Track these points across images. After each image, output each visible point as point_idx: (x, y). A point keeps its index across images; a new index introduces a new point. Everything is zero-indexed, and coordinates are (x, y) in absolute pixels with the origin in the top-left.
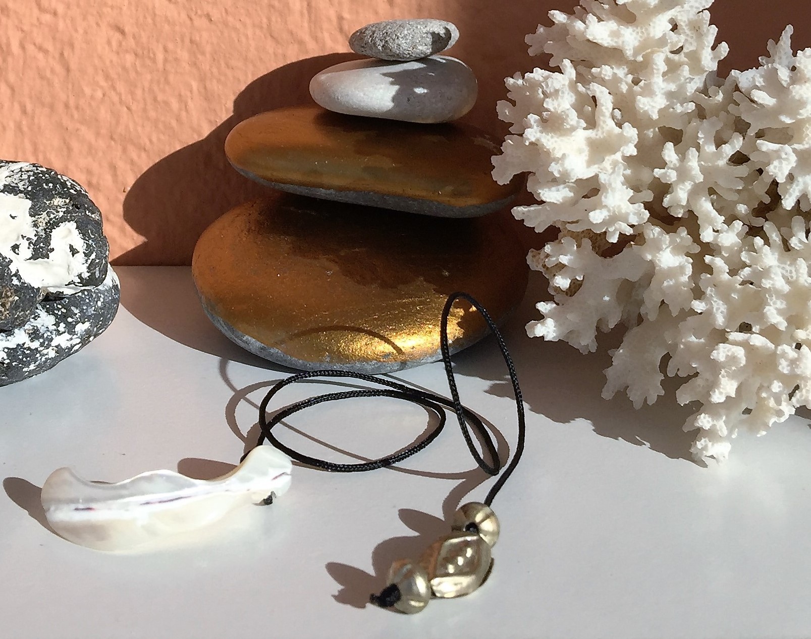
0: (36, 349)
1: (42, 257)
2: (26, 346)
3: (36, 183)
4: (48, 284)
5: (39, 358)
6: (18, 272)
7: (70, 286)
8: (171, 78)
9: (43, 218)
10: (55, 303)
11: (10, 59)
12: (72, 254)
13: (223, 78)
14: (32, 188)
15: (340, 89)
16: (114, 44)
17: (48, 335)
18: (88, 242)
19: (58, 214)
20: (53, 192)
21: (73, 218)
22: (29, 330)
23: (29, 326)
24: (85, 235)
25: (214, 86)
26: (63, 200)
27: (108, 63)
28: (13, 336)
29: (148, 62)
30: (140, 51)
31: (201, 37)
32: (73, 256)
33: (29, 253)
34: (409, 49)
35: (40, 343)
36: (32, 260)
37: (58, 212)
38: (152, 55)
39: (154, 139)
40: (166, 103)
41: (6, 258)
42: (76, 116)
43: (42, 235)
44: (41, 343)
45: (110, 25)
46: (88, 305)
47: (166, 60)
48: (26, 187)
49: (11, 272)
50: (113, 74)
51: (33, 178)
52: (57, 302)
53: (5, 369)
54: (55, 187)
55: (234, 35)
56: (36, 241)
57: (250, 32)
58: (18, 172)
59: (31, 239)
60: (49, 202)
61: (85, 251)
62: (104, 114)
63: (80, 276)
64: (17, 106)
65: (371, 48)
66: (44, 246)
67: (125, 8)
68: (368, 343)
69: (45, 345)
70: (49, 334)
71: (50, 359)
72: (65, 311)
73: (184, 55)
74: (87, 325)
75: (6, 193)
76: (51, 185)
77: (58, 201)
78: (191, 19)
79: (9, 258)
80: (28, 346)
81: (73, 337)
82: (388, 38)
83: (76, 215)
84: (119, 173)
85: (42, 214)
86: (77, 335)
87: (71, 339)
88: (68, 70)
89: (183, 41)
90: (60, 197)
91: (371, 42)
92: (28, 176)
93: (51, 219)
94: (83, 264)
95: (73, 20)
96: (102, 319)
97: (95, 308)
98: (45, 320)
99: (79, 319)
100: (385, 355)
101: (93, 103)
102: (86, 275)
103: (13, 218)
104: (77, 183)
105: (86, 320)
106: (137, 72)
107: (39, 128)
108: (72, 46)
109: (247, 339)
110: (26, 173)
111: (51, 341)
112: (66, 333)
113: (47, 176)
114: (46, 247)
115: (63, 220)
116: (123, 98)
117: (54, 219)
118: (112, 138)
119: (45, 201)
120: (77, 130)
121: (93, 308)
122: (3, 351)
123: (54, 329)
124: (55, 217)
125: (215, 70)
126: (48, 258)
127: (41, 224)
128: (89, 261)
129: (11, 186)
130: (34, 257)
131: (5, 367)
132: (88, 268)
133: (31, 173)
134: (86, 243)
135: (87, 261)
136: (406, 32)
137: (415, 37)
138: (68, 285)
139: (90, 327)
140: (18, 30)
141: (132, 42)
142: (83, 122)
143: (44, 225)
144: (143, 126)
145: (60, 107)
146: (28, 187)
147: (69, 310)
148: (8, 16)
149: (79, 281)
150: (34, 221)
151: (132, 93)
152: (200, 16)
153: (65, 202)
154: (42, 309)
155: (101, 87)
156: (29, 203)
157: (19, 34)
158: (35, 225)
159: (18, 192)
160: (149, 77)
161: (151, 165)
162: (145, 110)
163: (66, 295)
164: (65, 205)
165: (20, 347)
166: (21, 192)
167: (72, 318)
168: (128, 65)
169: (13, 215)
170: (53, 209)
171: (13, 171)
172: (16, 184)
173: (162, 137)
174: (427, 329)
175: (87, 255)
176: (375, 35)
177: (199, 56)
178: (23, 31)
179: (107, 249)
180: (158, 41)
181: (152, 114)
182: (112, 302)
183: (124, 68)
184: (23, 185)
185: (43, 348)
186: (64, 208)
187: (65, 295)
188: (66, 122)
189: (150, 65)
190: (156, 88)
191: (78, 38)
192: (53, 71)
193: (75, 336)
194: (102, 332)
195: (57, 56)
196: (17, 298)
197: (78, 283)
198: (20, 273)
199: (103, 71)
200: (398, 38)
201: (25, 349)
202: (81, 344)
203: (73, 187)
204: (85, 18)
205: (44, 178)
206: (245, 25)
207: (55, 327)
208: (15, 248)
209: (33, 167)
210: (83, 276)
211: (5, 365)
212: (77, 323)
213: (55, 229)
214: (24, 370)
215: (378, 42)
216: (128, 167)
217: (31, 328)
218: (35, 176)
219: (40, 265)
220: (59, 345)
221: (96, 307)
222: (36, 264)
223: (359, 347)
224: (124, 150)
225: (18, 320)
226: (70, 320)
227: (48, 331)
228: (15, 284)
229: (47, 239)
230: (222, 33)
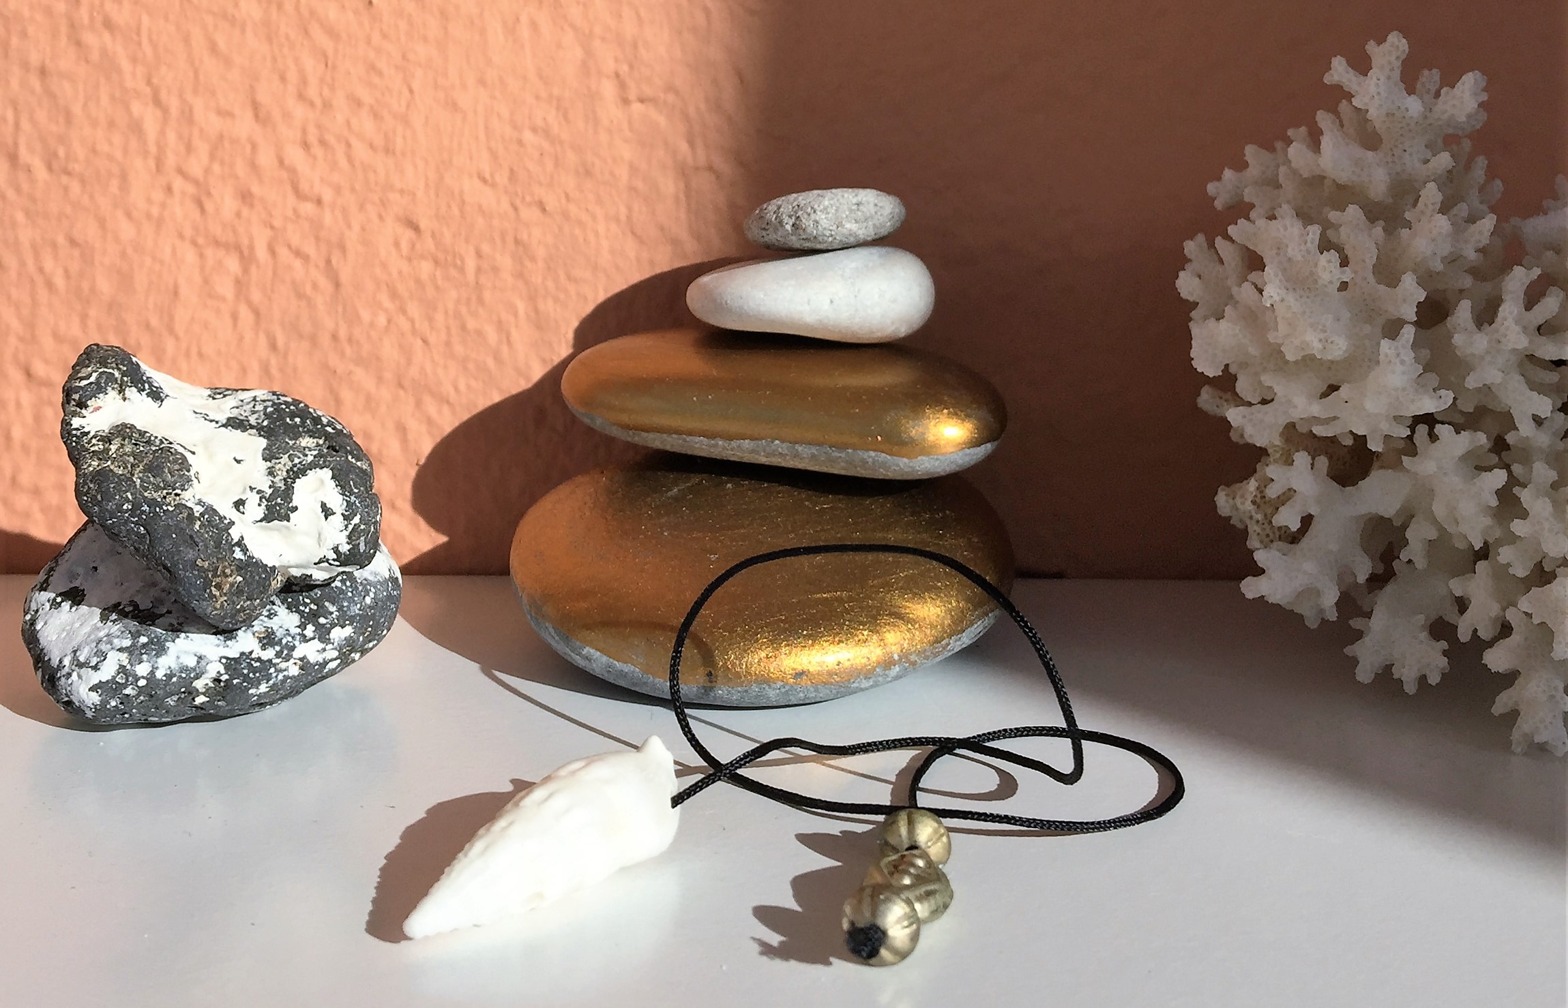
0: (270, 661)
1: (280, 519)
2: (253, 656)
3: (275, 416)
4: (289, 561)
5: (274, 675)
6: (243, 539)
7: (322, 565)
8: (487, 295)
9: (284, 464)
10: (302, 595)
11: (253, 269)
12: (325, 516)
13: (562, 296)
14: (270, 423)
15: (729, 289)
16: (404, 246)
17: (288, 641)
18: (349, 499)
19: (305, 458)
20: (301, 429)
21: (327, 463)
22: (260, 633)
23: (261, 627)
24: (345, 488)
25: (547, 306)
26: (315, 440)
27: (395, 275)
28: (235, 640)
29: (453, 272)
30: (441, 256)
31: (530, 235)
32: (326, 519)
33: (260, 512)
34: (831, 228)
35: (275, 653)
36: (264, 523)
37: (307, 455)
38: (459, 262)
39: (462, 387)
40: (479, 333)
41: (225, 518)
42: (348, 351)
43: (280, 487)
44: (277, 651)
45: (398, 219)
46: (351, 600)
47: (479, 270)
48: (260, 421)
49: (232, 539)
50: (401, 288)
51: (272, 409)
52: (304, 594)
53: (221, 690)
54: (303, 422)
55: (577, 231)
56: (270, 495)
57: (601, 228)
58: (250, 402)
59: (263, 492)
60: (293, 442)
61: (344, 512)
62: (389, 351)
63: (336, 550)
64: (263, 341)
65: (776, 230)
66: (283, 502)
67: (420, 194)
68: (770, 654)
69: (283, 656)
70: (290, 639)
71: (290, 678)
72: (315, 607)
73: (505, 262)
74: (348, 631)
75: (230, 428)
76: (298, 420)
77: (307, 441)
78: (516, 209)
79: (230, 519)
80: (257, 656)
81: (327, 648)
82: (800, 213)
83: (331, 459)
84: (410, 437)
85: (282, 458)
86: (333, 644)
87: (324, 650)
88: (337, 285)
89: (503, 240)
90: (310, 436)
91: (776, 219)
92: (265, 406)
93: (295, 466)
94: (342, 531)
95: (344, 211)
96: (371, 623)
97: (361, 606)
98: (285, 620)
99: (336, 621)
100: (796, 674)
101: (373, 333)
102: (345, 548)
103: (238, 462)
104: (337, 421)
105: (347, 622)
106: (437, 288)
107: (295, 370)
108: (343, 249)
109: (589, 651)
110: (261, 402)
111: (293, 650)
112: (316, 640)
113: (292, 407)
114: (286, 504)
115: (312, 466)
116: (417, 325)
117: (298, 466)
118: (400, 385)
119: (287, 440)
120: (350, 373)
121: (359, 606)
122: (220, 661)
123: (297, 632)
124: (300, 463)
125: (550, 284)
126: (288, 521)
127: (279, 473)
128: (350, 527)
129: (238, 419)
130: (267, 518)
131: (221, 687)
132: (349, 537)
133: (270, 403)
134: (346, 500)
135: (346, 527)
136: (826, 203)
137: (840, 210)
138: (319, 563)
139: (352, 635)
140: (266, 227)
141: (430, 244)
142: (359, 361)
143: (285, 473)
144: (445, 367)
145: (325, 339)
146: (263, 421)
147: (321, 606)
148: (252, 206)
149: (335, 557)
150: (269, 468)
151: (430, 319)
152: (530, 204)
153: (317, 443)
154: (280, 604)
155: (386, 311)
156: (263, 442)
157: (268, 232)
158: (271, 472)
159: (248, 427)
160: (453, 294)
161: (457, 424)
162: (448, 344)
163: (316, 580)
164: (317, 447)
165: (245, 657)
166: (252, 427)
167: (326, 618)
168: (424, 276)
169: (238, 458)
170: (298, 451)
171: (242, 401)
172: (246, 417)
173: (473, 383)
174: (860, 637)
175: (347, 518)
176: (782, 210)
177: (528, 264)
178: (272, 227)
179: (378, 511)
180: (467, 240)
181: (459, 349)
182: (386, 601)
183: (418, 281)
184: (257, 419)
185: (280, 660)
186: (316, 450)
187: (314, 581)
188: (334, 360)
189: (456, 276)
190: (463, 309)
191: (352, 238)
192: (315, 286)
193: (330, 646)
194: (374, 646)
195: (322, 264)
196: (240, 579)
197: (334, 560)
198: (245, 541)
199: (388, 286)
200: (815, 212)
201: (253, 659)
202: (339, 661)
203: (330, 424)
204: (362, 207)
205: (287, 410)
206: (594, 218)
207: (299, 630)
208: (239, 504)
209: (273, 395)
210: (340, 549)
211: (222, 684)
212: (333, 626)
213: (300, 478)
214: (251, 691)
215: (786, 219)
216: (424, 428)
217: (263, 630)
218: (275, 407)
219: (276, 532)
220: (304, 657)
221: (363, 604)
222: (271, 529)
223: (756, 661)
224: (418, 404)
225: (242, 614)
226: (322, 620)
227: (289, 635)
228: (237, 558)
229: (288, 493)
230: (560, 228)
